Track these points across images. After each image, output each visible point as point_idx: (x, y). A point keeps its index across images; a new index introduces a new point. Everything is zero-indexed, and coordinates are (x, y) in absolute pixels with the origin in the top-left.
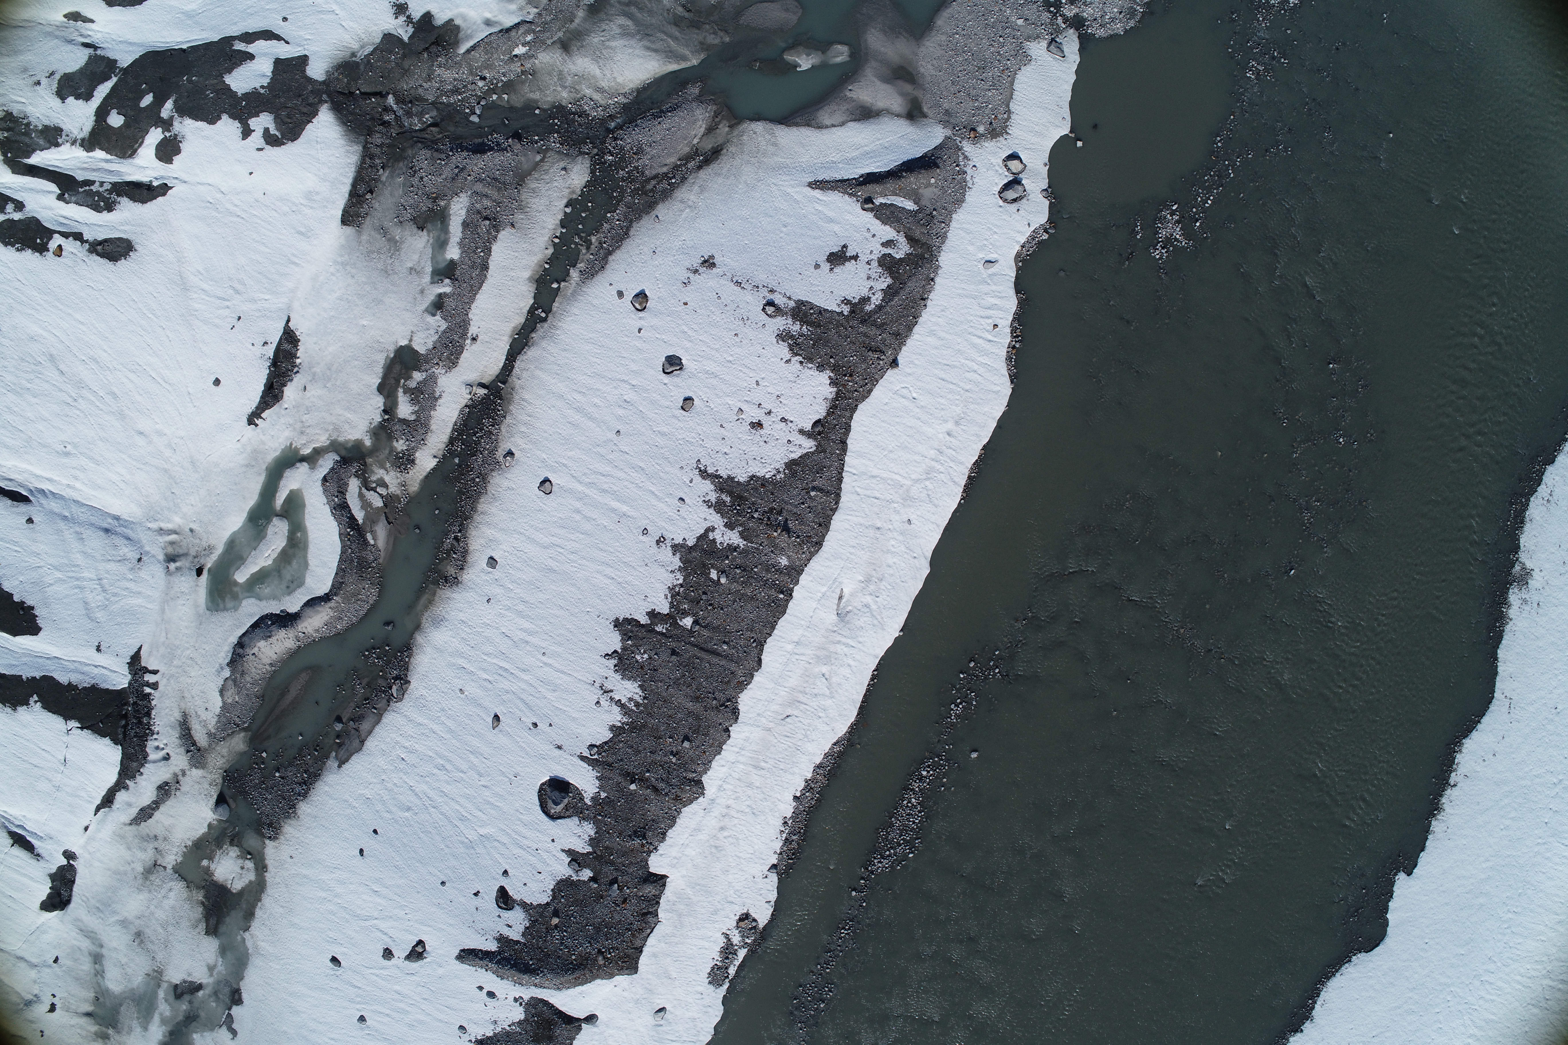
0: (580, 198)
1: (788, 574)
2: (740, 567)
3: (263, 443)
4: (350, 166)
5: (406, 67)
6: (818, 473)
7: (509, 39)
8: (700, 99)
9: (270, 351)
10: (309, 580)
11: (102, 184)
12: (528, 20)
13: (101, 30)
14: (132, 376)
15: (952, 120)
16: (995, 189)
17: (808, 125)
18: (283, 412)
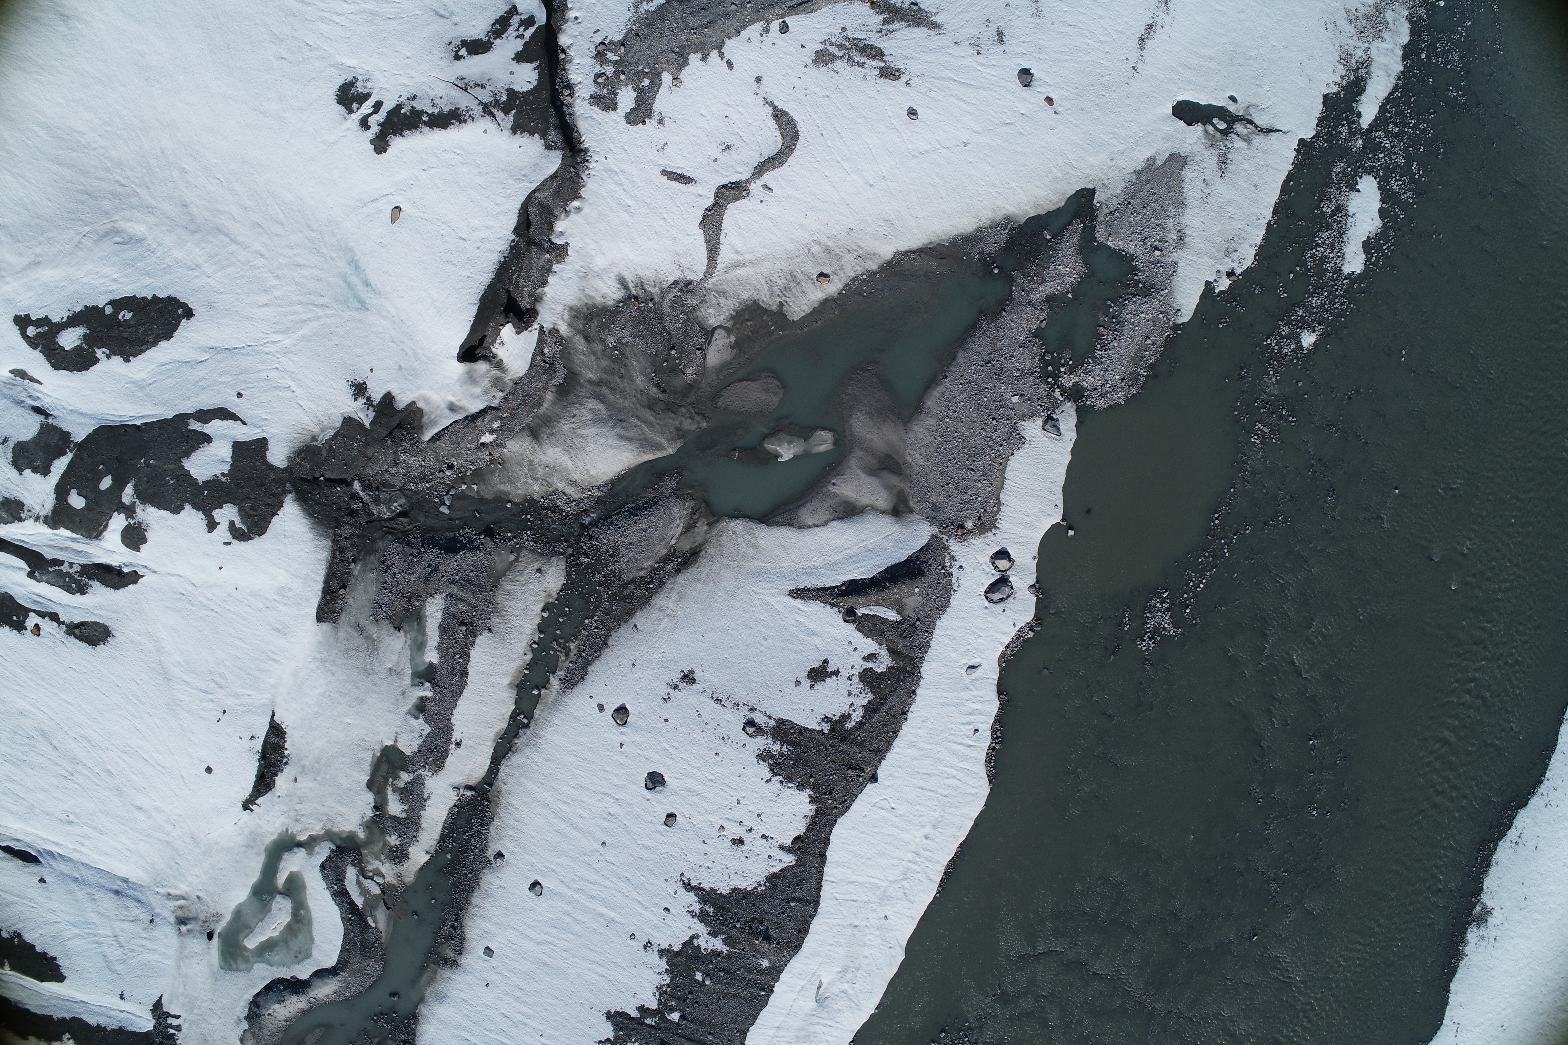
0: (556, 602)
1: (769, 974)
2: (723, 970)
3: (260, 826)
4: (320, 562)
5: (370, 455)
6: (797, 885)
7: (475, 428)
8: (677, 494)
9: (258, 745)
10: (315, 953)
11: (71, 565)
12: (494, 405)
13: (49, 394)
14: (124, 756)
15: (939, 517)
16: (981, 590)
17: (789, 524)
18: (277, 800)
